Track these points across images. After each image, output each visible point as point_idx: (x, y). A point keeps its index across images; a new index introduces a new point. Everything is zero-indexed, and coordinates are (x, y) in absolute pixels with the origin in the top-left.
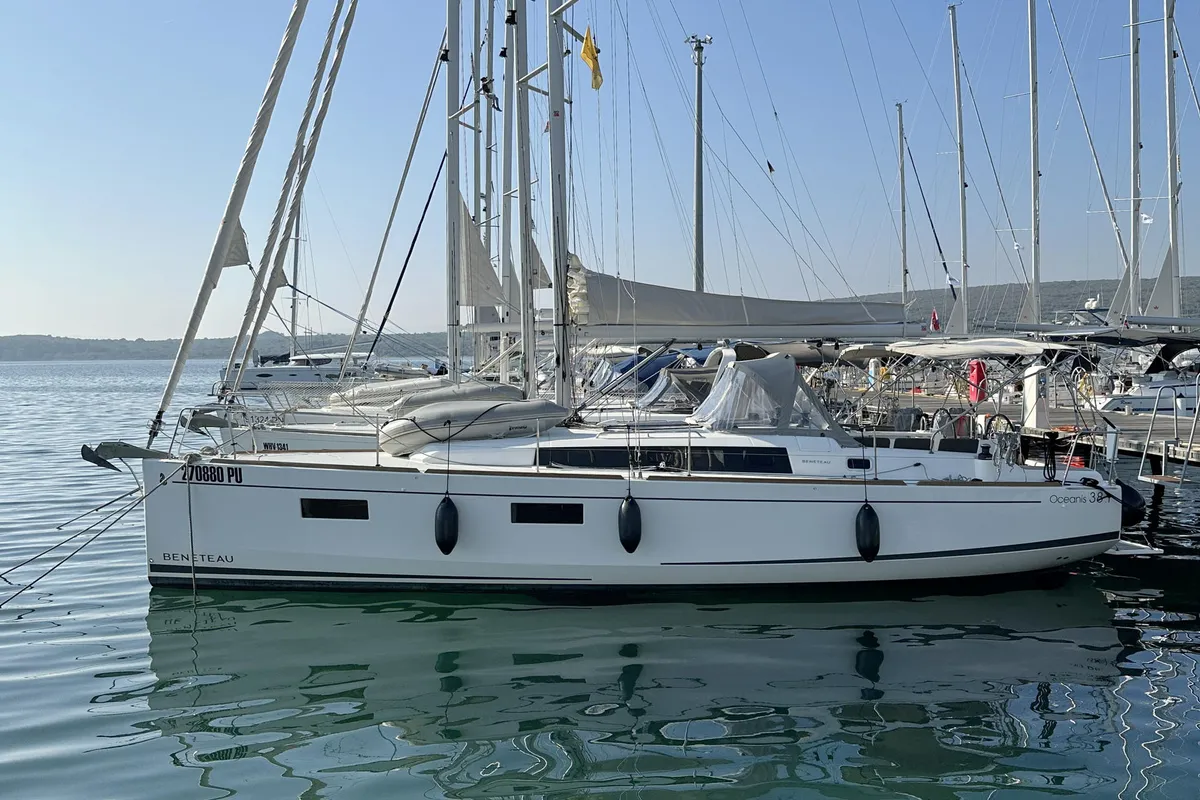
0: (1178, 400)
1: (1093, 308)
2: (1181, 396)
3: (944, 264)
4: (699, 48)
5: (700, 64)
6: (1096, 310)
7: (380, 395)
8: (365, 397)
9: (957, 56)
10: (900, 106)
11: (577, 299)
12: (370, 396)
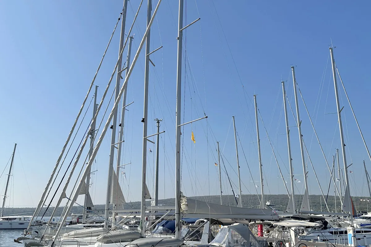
0: (318, 237)
1: (269, 205)
2: (319, 236)
3: (233, 190)
4: (158, 122)
5: (159, 127)
6: (270, 205)
7: (82, 234)
8: (77, 235)
9: (235, 130)
10: (218, 143)
11: (184, 206)
12: (79, 235)
